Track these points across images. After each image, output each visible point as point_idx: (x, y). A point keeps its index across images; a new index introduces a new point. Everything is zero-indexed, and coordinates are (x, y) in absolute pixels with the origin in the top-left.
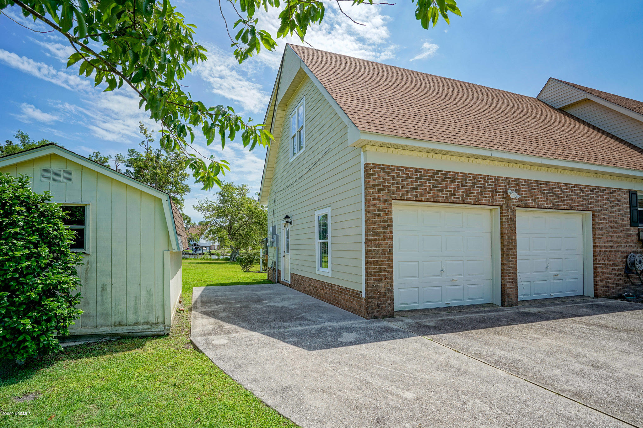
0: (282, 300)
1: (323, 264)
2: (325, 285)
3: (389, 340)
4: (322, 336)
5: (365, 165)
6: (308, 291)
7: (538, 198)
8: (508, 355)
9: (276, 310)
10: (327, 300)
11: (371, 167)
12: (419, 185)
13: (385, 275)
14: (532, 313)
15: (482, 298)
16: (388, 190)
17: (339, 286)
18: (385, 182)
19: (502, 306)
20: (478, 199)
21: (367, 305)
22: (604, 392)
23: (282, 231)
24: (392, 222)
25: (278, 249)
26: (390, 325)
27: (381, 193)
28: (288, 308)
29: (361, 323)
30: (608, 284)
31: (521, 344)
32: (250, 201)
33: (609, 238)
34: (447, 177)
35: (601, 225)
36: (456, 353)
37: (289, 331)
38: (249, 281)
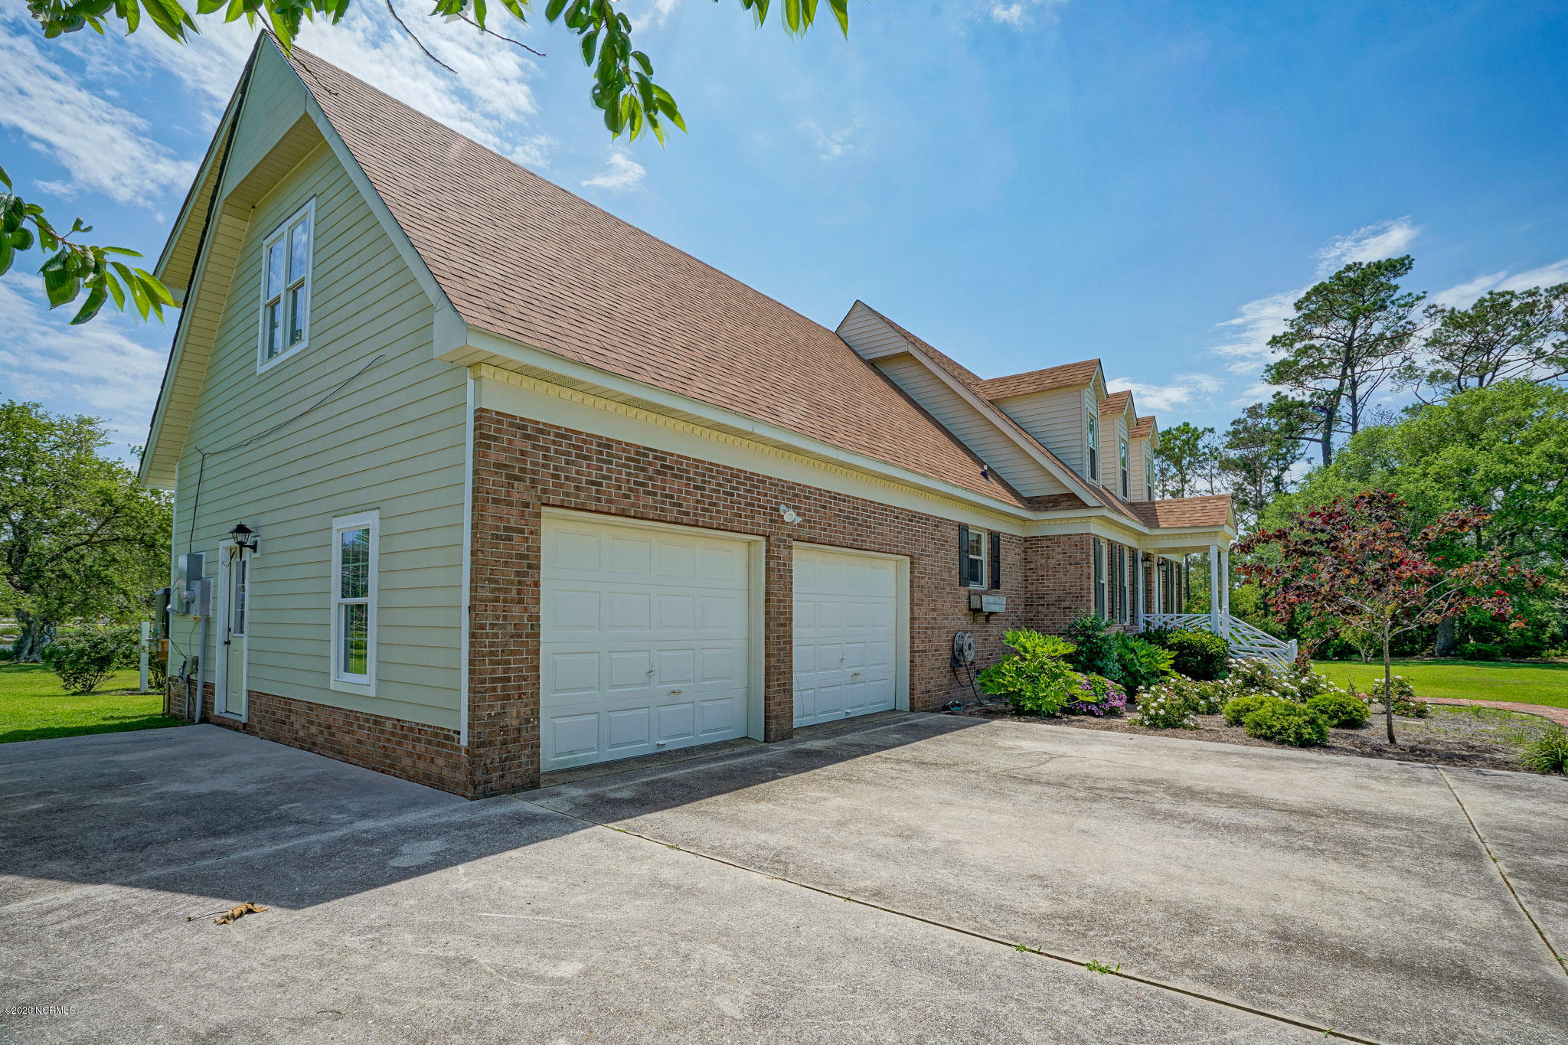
0: (216, 772)
1: (353, 661)
2: (358, 718)
3: (525, 845)
4: (342, 861)
5: (476, 411)
6: (303, 740)
7: (830, 525)
8: (772, 840)
9: (190, 806)
10: (364, 761)
11: (491, 419)
12: (604, 477)
13: (519, 687)
14: (815, 751)
15: (728, 728)
16: (533, 481)
17: (399, 721)
18: (525, 461)
19: (766, 741)
20: (726, 520)
21: (473, 763)
22: (914, 880)
23: (222, 571)
24: (538, 557)
25: (207, 621)
26: (530, 807)
27: (516, 486)
28: (234, 793)
29: (455, 811)
30: (930, 687)
31: (794, 815)
32: (110, 471)
33: (932, 605)
34: (667, 465)
35: (923, 582)
36: (675, 852)
37: (233, 863)
38: (91, 722)
